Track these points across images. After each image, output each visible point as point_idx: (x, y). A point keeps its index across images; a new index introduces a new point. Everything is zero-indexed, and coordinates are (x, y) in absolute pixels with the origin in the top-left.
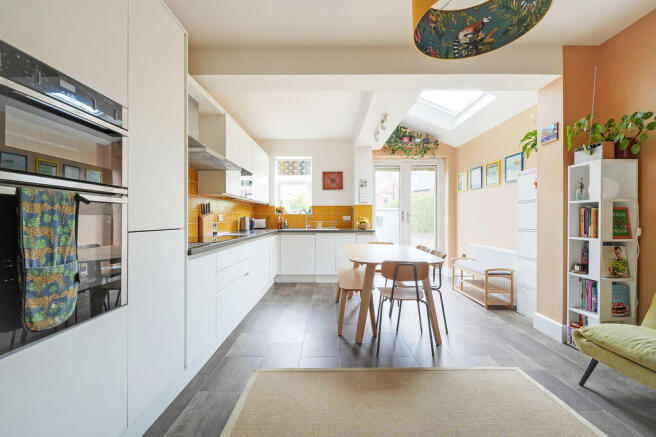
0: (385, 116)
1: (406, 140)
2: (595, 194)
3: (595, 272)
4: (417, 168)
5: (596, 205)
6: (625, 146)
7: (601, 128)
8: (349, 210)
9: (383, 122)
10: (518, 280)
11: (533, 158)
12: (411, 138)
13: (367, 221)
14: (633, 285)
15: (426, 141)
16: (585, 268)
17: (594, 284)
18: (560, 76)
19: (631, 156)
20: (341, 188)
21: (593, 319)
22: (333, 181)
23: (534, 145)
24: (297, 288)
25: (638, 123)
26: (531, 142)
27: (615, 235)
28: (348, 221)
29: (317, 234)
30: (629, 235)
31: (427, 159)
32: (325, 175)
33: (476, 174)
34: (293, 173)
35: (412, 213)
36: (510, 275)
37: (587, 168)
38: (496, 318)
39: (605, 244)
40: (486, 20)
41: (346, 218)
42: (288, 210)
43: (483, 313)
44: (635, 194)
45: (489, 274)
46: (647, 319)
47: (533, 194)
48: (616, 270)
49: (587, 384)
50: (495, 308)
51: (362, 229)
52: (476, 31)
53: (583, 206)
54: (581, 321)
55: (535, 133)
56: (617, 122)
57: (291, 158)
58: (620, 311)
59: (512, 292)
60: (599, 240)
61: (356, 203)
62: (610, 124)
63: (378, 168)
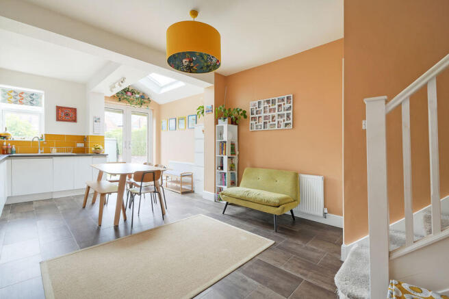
0: (124, 79)
1: (129, 94)
2: (225, 138)
3: (226, 169)
4: (134, 113)
5: (225, 142)
6: (234, 120)
7: (227, 111)
8: (84, 139)
9: (122, 82)
10: (194, 177)
11: (201, 119)
12: (133, 93)
13: (101, 147)
14: (236, 173)
15: (143, 97)
16: (222, 168)
17: (225, 174)
18: (213, 85)
19: (236, 124)
20: (75, 121)
21: (225, 188)
22: (67, 115)
23: (203, 113)
24: (35, 205)
25: (238, 112)
26: (202, 111)
27: (231, 154)
28: (83, 147)
29: (54, 158)
30: (235, 154)
31: (143, 108)
32: (59, 108)
33: (173, 122)
34: (21, 103)
35: (132, 142)
36: (191, 176)
37: (223, 127)
38: (186, 197)
39: (229, 158)
40: (194, 59)
41: (80, 145)
42: (14, 137)
43: (180, 196)
44: (236, 138)
45: (182, 176)
46: (241, 185)
47: (202, 136)
48: (231, 168)
49: (225, 213)
50: (185, 193)
51: (97, 153)
52: (190, 62)
53: (221, 142)
54: (221, 190)
55: (203, 107)
56: (232, 110)
57: (19, 89)
58: (233, 184)
59: (192, 183)
60: (227, 156)
61: (91, 134)
62: (229, 110)
63: (107, 109)
